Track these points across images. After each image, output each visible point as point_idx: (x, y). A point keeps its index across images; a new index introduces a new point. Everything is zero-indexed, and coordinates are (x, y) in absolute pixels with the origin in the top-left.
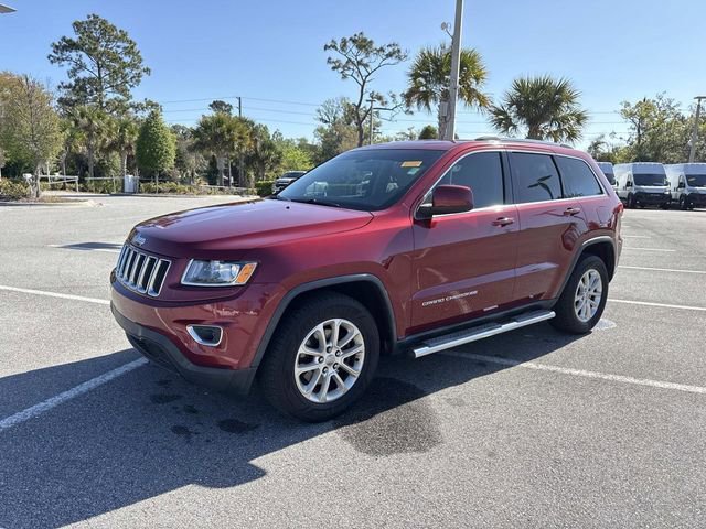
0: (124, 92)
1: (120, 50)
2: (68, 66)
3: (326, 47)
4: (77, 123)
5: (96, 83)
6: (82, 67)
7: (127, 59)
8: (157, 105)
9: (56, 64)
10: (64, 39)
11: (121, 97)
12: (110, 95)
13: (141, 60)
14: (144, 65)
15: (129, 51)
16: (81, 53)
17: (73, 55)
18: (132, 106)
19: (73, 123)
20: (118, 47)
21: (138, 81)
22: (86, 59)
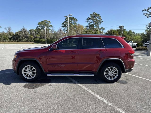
0: (98, 26)
1: (98, 18)
2: (89, 22)
3: (143, 11)
4: (87, 33)
5: (93, 25)
6: (91, 22)
7: (99, 20)
8: (104, 28)
9: (87, 22)
10: (88, 18)
11: (97, 27)
12: (95, 27)
13: (102, 19)
14: (102, 20)
15: (99, 18)
16: (91, 20)
17: (90, 20)
18: (99, 29)
19: (86, 33)
20: (97, 18)
21: (100, 24)
22: (92, 21)
